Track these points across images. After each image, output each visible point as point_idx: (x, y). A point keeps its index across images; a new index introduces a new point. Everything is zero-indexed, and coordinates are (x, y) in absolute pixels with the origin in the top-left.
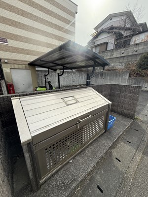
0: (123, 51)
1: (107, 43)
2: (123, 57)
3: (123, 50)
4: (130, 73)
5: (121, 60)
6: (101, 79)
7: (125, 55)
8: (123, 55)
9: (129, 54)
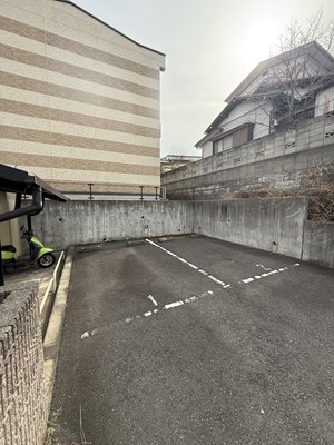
0: (292, 140)
1: (250, 127)
2: (293, 154)
3: (290, 137)
4: (311, 204)
5: (288, 165)
6: (224, 221)
7: (299, 148)
8: (292, 150)
9: (312, 146)
